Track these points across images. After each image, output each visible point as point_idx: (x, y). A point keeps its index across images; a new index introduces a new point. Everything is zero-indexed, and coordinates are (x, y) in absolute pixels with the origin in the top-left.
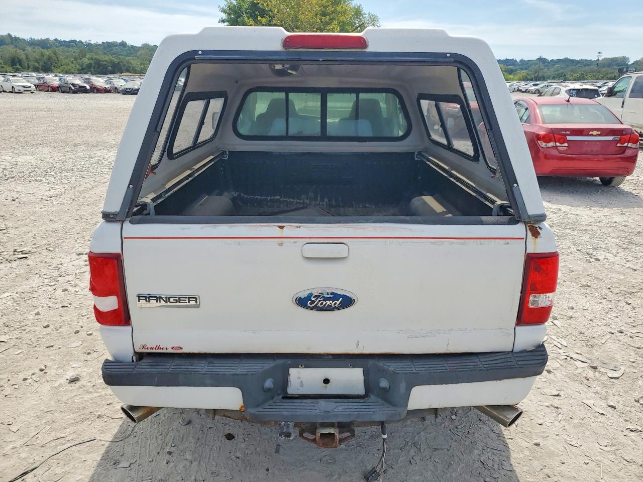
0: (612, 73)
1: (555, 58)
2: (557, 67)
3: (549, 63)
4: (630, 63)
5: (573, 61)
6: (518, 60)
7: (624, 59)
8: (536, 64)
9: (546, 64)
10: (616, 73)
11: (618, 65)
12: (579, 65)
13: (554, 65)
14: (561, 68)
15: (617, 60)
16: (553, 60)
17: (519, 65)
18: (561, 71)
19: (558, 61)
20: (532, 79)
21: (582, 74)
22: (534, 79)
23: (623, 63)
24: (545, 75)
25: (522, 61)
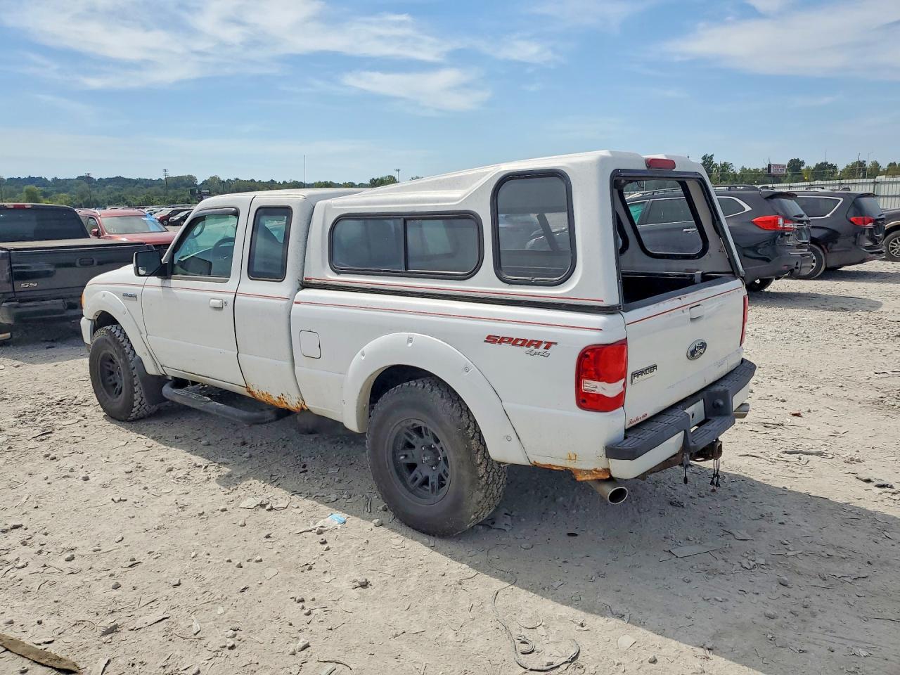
0: (184, 195)
1: (104, 177)
2: (109, 188)
3: (96, 182)
4: (198, 184)
5: (129, 180)
6: (49, 179)
7: (191, 179)
8: (78, 185)
9: (93, 184)
10: (187, 197)
11: (186, 185)
12: (138, 185)
13: (104, 186)
14: (115, 189)
15: (183, 181)
16: (101, 179)
17: (53, 186)
18: (117, 194)
19: (110, 181)
20: (81, 205)
21: (148, 198)
22: (83, 206)
23: (190, 183)
24: (98, 199)
25: (55, 180)
